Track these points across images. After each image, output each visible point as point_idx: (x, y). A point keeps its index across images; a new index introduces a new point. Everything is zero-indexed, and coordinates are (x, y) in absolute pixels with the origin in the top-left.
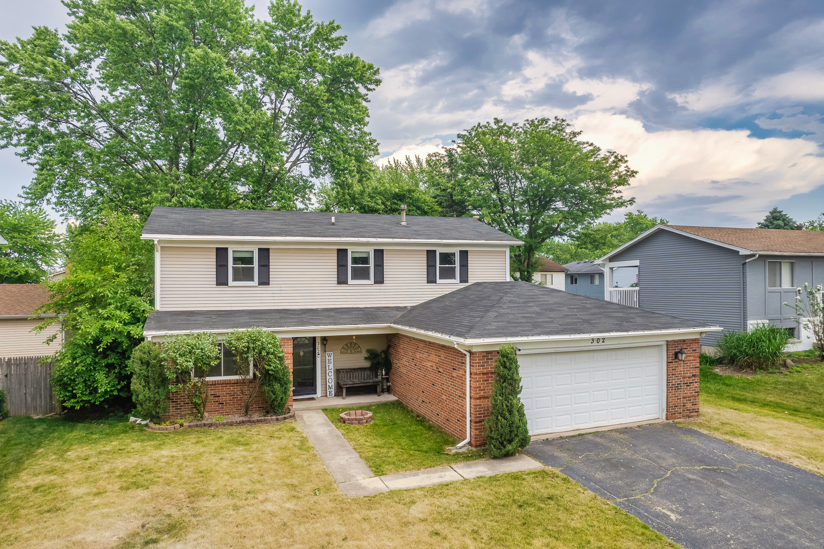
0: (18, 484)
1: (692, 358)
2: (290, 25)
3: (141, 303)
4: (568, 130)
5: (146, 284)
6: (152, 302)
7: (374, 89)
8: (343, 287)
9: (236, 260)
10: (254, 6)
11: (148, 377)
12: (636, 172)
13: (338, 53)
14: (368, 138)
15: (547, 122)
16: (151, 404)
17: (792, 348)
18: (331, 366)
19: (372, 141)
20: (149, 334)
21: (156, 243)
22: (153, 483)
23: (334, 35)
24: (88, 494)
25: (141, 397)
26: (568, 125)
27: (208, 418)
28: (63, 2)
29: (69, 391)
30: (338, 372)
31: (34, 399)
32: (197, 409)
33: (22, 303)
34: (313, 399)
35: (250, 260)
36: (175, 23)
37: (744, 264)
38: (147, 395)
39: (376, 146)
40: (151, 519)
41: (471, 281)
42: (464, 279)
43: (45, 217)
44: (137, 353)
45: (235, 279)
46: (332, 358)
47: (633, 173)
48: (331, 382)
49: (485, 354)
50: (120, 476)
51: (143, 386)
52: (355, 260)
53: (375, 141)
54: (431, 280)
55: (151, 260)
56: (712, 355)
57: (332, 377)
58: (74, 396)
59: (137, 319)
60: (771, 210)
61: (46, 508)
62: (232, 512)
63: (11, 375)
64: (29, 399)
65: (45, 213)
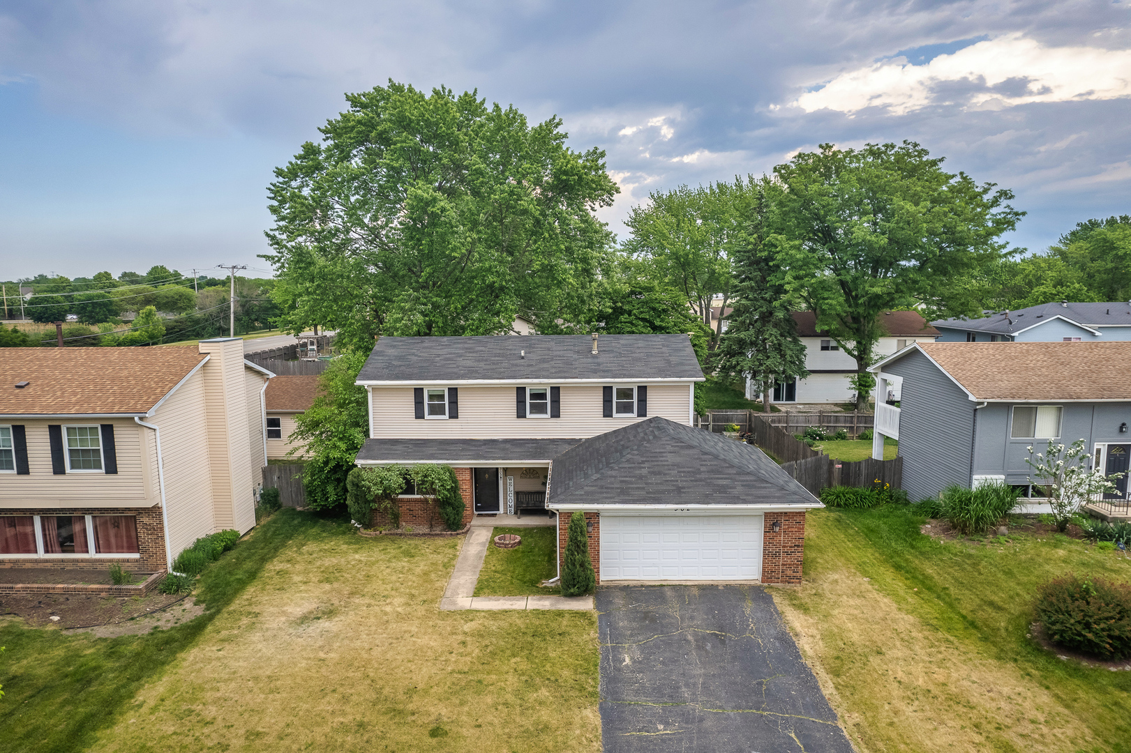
0: (271, 567)
1: (796, 530)
5: (363, 416)
6: (367, 433)
8: (522, 420)
9: (431, 397)
10: (484, 100)
18: (512, 488)
20: (359, 462)
21: (368, 387)
22: (337, 579)
24: (301, 582)
27: (406, 527)
28: (319, 129)
30: (517, 494)
31: (297, 496)
32: (396, 520)
33: (303, 396)
34: (494, 515)
35: (441, 397)
37: (976, 410)
40: (323, 605)
41: (650, 415)
42: (642, 412)
44: (351, 476)
45: (431, 413)
46: (512, 482)
48: (512, 502)
49: (569, 514)
50: (323, 572)
51: (354, 502)
52: (533, 396)
54: (607, 413)
55: (366, 398)
57: (512, 498)
59: (353, 448)
61: (278, 587)
62: (365, 608)
63: (282, 477)
64: (294, 496)
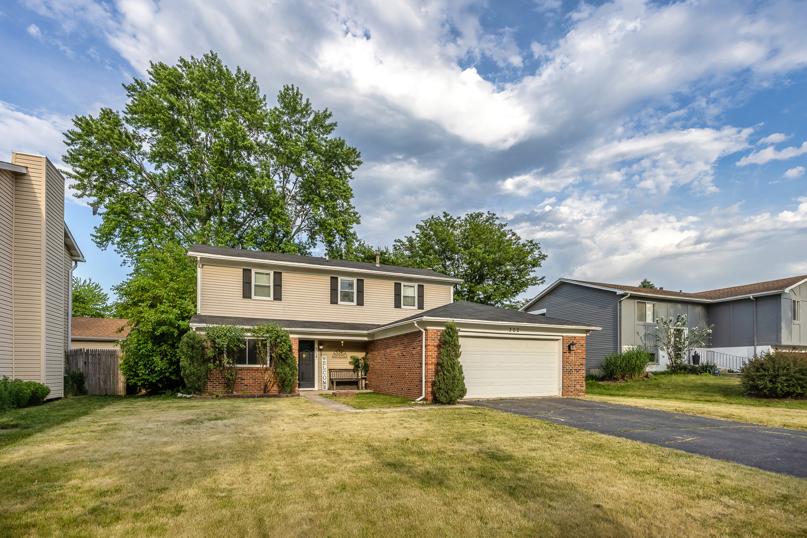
1: (581, 351)
2: (294, 111)
3: (187, 304)
4: (497, 222)
7: (356, 169)
8: (334, 306)
11: (193, 357)
12: (546, 256)
13: (330, 137)
14: (352, 210)
15: (482, 216)
16: (195, 378)
17: (650, 368)
18: (326, 367)
19: (355, 214)
20: (194, 326)
21: (199, 259)
23: (328, 122)
25: (188, 371)
26: (497, 218)
27: (237, 394)
28: (124, 86)
29: (133, 371)
32: (229, 386)
34: (312, 391)
36: (210, 100)
37: (620, 302)
38: (192, 371)
39: (358, 218)
41: (426, 308)
42: (421, 307)
43: (100, 291)
44: (185, 338)
45: (257, 295)
46: (326, 360)
47: (544, 257)
48: (326, 380)
49: (435, 331)
51: (189, 364)
52: (343, 286)
53: (357, 213)
54: (397, 305)
56: (597, 374)
57: (326, 375)
58: (138, 376)
60: (642, 281)
63: (89, 363)
64: (102, 383)
65: (99, 288)
